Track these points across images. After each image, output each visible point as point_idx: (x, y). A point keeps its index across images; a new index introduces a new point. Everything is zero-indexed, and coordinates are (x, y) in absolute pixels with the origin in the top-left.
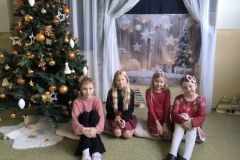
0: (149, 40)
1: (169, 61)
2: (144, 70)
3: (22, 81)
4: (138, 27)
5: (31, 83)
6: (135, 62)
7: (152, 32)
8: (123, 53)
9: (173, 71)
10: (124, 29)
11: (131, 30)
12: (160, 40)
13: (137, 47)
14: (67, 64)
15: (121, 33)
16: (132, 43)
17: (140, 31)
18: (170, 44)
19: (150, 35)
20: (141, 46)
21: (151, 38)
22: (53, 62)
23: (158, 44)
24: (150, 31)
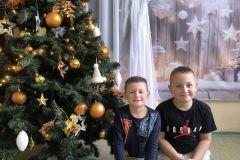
0: (199, 33)
1: (231, 63)
3: (20, 97)
4: (183, 14)
5: (43, 100)
7: (203, 22)
8: (159, 54)
9: (236, 80)
10: (161, 17)
11: (172, 19)
12: (215, 33)
13: (181, 43)
15: (156, 23)
16: (174, 38)
17: (185, 20)
18: (230, 39)
19: (201, 26)
20: (187, 42)
21: (202, 30)
22: (77, 63)
23: (213, 39)
24: (200, 20)
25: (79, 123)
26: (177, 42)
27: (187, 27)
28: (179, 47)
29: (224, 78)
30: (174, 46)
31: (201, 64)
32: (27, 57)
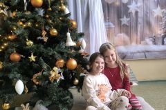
0: (137, 13)
1: (159, 32)
2: (134, 44)
5: (33, 58)
6: (123, 36)
7: (139, 4)
11: (118, 3)
13: (125, 20)
14: (69, 34)
15: (107, 7)
16: (119, 17)
17: (127, 4)
18: (158, 16)
19: (138, 7)
20: (128, 19)
21: (139, 10)
22: (55, 31)
23: (147, 16)
24: (137, 3)
25: (59, 73)
26: (122, 19)
27: (128, 9)
28: (123, 23)
29: (155, 43)
30: (120, 22)
31: (139, 34)
32: (20, 28)
